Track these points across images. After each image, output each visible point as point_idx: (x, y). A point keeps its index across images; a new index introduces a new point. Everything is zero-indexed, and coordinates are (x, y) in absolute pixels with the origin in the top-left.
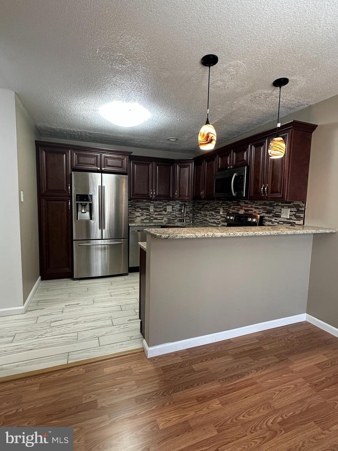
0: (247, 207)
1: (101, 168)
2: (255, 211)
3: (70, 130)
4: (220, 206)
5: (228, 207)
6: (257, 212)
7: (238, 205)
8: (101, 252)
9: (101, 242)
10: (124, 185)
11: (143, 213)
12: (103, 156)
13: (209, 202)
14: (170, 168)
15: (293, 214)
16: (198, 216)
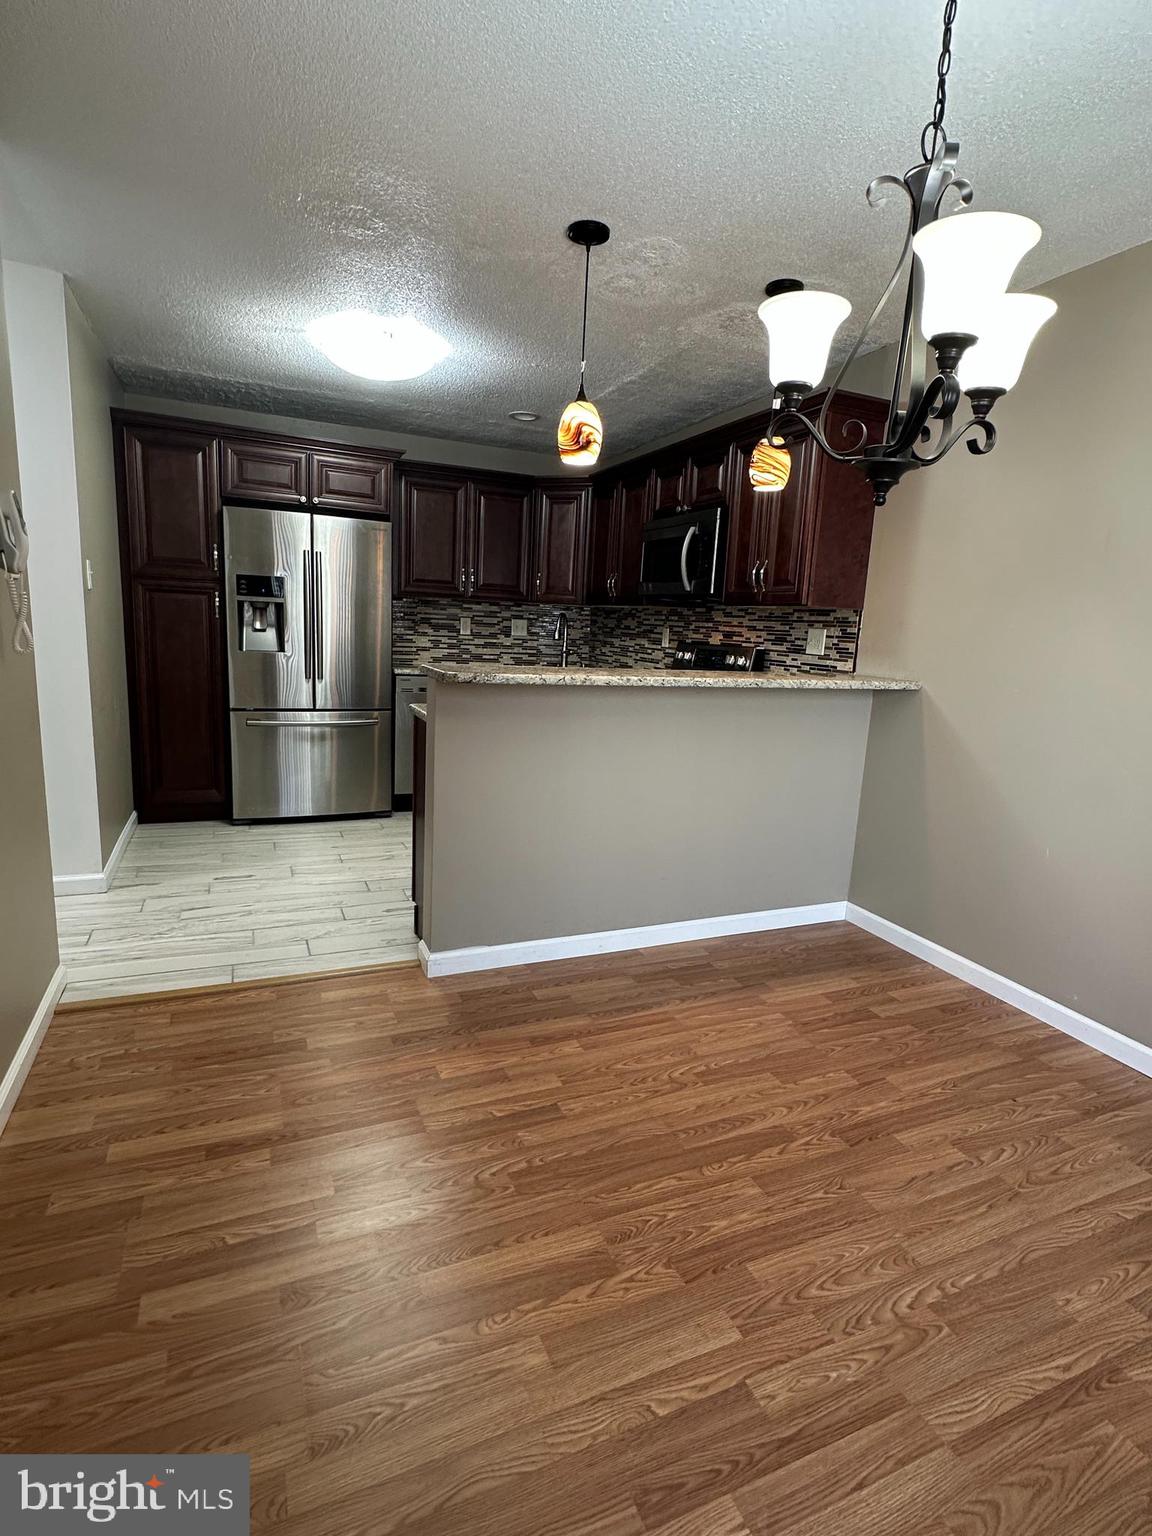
0: (728, 624)
1: (309, 498)
2: (748, 636)
3: (217, 379)
4: (662, 623)
5: (682, 624)
6: (752, 640)
7: (707, 621)
8: (312, 746)
9: (312, 717)
10: (380, 553)
11: (440, 638)
12: (315, 462)
13: (634, 612)
14: (522, 503)
15: (833, 644)
16: (604, 654)
